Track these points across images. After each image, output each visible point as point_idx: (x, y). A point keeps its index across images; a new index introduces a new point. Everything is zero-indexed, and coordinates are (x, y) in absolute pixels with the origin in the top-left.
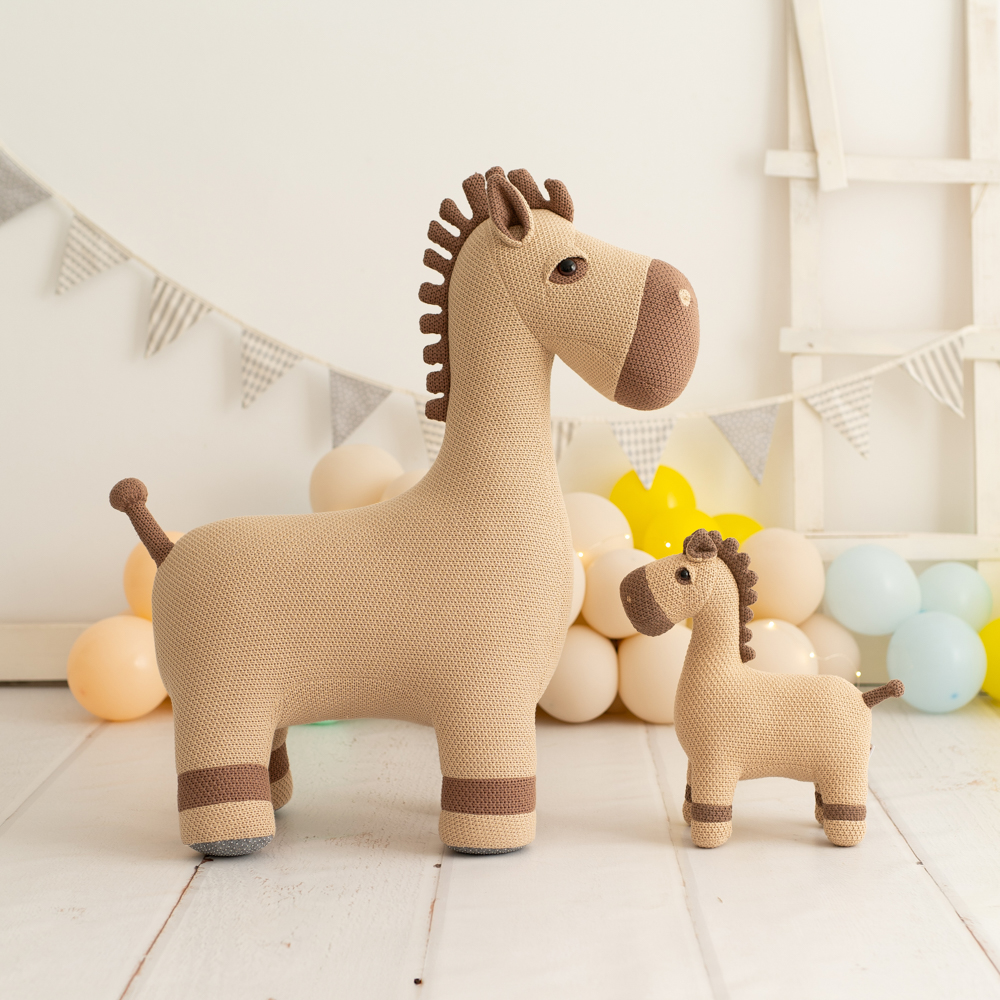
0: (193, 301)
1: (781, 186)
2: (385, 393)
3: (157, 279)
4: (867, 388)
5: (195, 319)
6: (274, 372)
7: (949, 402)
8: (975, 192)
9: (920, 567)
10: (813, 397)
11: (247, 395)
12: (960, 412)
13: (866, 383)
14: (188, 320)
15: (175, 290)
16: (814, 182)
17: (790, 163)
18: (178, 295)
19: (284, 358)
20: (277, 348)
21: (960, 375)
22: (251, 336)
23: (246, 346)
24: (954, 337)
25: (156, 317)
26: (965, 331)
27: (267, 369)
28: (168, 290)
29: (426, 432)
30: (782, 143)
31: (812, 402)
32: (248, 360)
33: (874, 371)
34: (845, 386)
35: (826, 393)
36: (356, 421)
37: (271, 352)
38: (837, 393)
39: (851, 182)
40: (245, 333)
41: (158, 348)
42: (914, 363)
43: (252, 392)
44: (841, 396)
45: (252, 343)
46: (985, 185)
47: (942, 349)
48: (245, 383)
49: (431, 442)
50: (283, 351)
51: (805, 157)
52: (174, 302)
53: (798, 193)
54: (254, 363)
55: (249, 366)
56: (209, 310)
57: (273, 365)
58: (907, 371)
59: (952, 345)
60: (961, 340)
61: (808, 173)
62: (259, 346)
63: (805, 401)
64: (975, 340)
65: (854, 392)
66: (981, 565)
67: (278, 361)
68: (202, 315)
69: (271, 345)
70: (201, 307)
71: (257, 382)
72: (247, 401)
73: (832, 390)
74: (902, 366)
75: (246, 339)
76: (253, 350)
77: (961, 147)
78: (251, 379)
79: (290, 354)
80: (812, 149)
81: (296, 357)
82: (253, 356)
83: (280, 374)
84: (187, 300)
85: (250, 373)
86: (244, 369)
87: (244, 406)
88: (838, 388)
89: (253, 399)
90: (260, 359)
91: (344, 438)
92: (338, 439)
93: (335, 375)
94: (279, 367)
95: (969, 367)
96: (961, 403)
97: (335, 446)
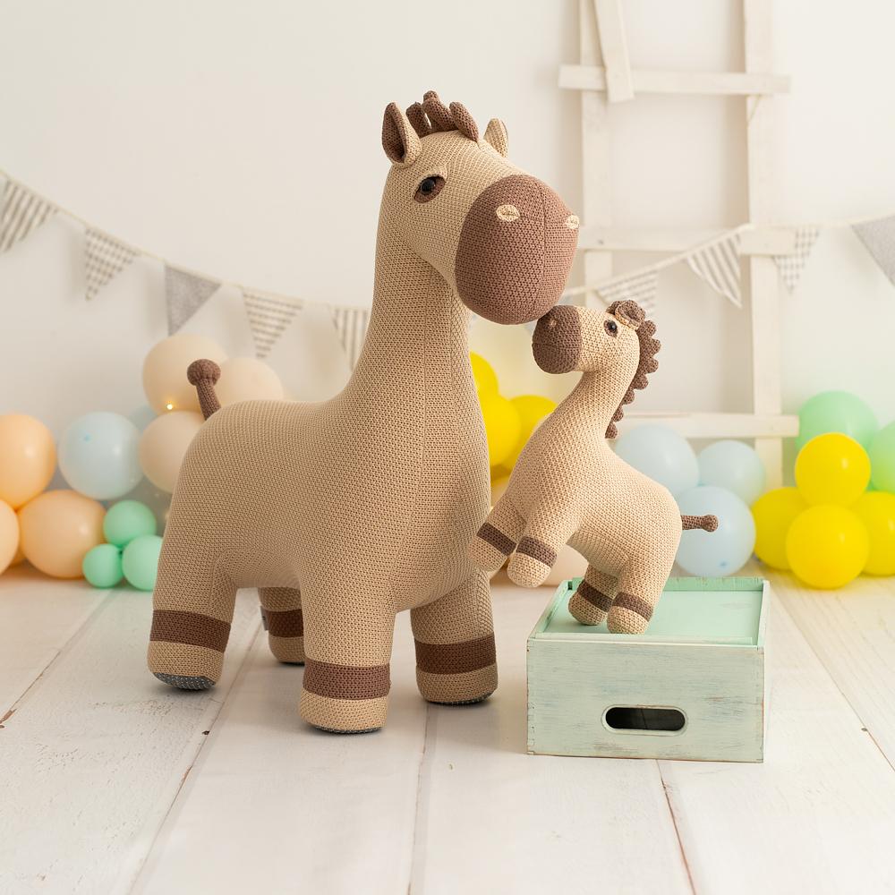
0: (40, 203)
1: (573, 98)
2: (215, 287)
3: (8, 184)
4: (652, 281)
5: (43, 219)
6: (114, 267)
7: (729, 294)
8: (750, 103)
9: (699, 445)
10: (603, 289)
11: (90, 288)
12: (737, 303)
13: (652, 277)
14: (37, 221)
15: (24, 193)
16: (603, 94)
17: (582, 77)
18: (27, 198)
19: (124, 254)
20: (117, 246)
21: (737, 269)
22: (94, 235)
23: (89, 244)
24: (731, 234)
25: (8, 218)
26: (741, 229)
27: (108, 264)
28: (19, 193)
29: (252, 322)
30: (574, 58)
31: (602, 293)
32: (91, 256)
33: (659, 265)
34: (632, 279)
35: (615, 285)
36: (189, 312)
37: (112, 249)
38: (625, 285)
39: (636, 94)
40: (88, 232)
41: (9, 245)
42: (695, 258)
43: (95, 285)
44: (629, 289)
45: (94, 241)
46: (760, 96)
47: (721, 245)
48: (89, 277)
49: (257, 331)
50: (123, 249)
51: (595, 71)
52: (23, 205)
53: (590, 104)
54: (97, 259)
55: (92, 262)
56: (56, 211)
57: (113, 261)
58: (689, 266)
59: (730, 242)
60: (738, 237)
61: (598, 85)
62: (100, 243)
63: (596, 292)
64: (751, 237)
65: (641, 284)
66: (758, 443)
67: (119, 257)
68: (49, 216)
69: (111, 243)
70: (48, 208)
71: (100, 276)
72: (91, 294)
73: (620, 283)
74: (684, 261)
75: (89, 238)
76: (95, 247)
77: (738, 62)
78: (94, 274)
79: (129, 251)
80: (601, 64)
81: (134, 254)
82: (96, 253)
83: (120, 269)
84: (36, 202)
85: (93, 268)
86: (87, 265)
87: (88, 298)
88: (626, 281)
89: (96, 292)
90: (102, 255)
91: (178, 327)
92: (173, 328)
93: (170, 271)
94: (119, 263)
95: (745, 261)
96: (739, 294)
97: (171, 334)
